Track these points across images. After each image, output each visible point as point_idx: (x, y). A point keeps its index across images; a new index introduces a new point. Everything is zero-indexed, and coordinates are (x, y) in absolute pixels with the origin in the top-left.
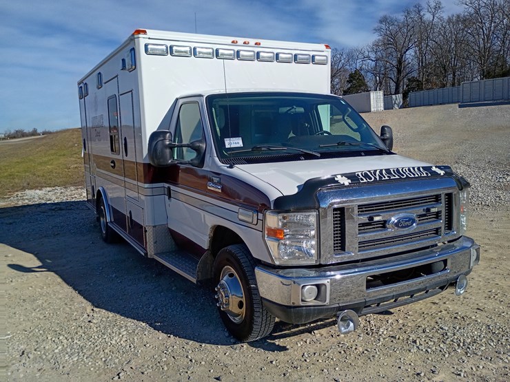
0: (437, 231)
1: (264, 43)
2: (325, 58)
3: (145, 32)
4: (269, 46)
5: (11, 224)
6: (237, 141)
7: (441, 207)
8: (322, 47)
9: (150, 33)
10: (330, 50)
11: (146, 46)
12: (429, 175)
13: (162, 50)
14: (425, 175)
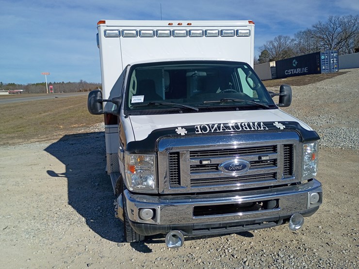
0: (274, 175)
1: (194, 23)
2: (248, 31)
3: (104, 22)
4: (199, 25)
5: (72, 144)
6: (140, 98)
7: (280, 156)
8: (246, 23)
9: (108, 22)
10: (254, 25)
11: (105, 31)
12: (267, 129)
13: (116, 34)
14: (262, 129)
